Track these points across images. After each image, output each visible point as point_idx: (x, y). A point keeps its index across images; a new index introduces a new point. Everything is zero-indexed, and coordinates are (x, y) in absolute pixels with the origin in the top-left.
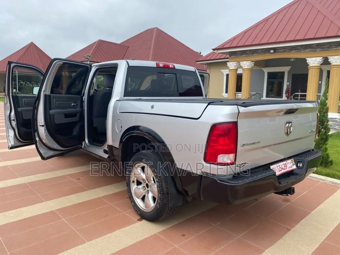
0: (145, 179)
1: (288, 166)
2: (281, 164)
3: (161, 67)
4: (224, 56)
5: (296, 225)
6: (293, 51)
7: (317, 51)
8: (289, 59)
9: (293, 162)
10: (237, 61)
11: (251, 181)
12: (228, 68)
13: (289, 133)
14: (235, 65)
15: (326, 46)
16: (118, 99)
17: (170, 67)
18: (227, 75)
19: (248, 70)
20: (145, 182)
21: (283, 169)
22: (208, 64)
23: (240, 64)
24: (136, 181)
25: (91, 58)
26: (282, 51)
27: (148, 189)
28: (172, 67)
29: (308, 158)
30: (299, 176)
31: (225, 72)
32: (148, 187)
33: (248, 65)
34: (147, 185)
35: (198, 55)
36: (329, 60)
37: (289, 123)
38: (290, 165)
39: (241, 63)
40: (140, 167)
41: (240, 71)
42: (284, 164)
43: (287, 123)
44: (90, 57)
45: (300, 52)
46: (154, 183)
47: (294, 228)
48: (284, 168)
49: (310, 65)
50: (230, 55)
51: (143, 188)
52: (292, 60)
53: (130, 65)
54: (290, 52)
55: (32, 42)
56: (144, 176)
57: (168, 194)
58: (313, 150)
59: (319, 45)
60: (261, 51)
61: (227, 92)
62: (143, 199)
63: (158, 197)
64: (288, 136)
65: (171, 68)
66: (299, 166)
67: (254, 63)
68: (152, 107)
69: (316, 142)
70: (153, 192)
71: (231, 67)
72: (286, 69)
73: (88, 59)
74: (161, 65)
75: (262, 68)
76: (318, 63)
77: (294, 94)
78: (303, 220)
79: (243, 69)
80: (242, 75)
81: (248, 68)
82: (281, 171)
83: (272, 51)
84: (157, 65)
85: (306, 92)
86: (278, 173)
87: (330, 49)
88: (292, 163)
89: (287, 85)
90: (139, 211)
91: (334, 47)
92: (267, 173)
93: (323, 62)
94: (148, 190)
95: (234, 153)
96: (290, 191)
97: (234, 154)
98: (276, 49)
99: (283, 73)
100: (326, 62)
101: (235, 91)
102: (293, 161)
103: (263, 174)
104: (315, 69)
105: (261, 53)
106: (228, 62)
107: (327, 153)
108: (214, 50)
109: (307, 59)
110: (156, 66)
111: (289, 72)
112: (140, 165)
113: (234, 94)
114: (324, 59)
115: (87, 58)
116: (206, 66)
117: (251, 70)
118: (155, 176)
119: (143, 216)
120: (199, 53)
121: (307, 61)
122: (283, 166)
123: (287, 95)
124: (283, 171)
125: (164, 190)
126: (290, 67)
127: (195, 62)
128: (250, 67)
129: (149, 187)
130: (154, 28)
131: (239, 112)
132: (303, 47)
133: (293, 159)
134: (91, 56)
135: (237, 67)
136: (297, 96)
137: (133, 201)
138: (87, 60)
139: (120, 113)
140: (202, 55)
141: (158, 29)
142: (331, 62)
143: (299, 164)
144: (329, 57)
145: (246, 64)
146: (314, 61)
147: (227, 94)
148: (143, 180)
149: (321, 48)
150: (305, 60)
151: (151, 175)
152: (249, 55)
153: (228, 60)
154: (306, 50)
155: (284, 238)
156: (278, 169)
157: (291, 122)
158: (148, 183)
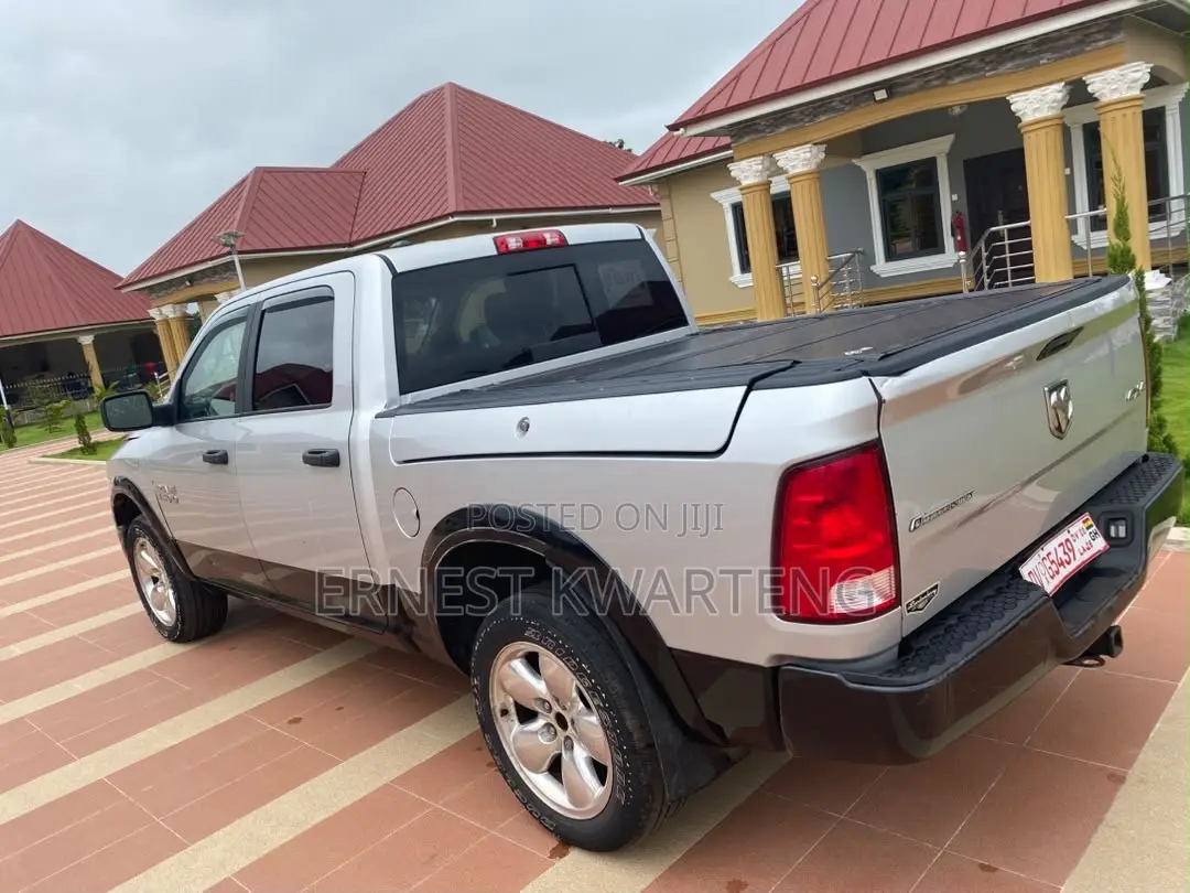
0: (548, 698)
1: (1078, 545)
2: (1052, 546)
3: (517, 252)
4: (710, 143)
5: (1138, 754)
6: (957, 80)
7: (1039, 65)
8: (944, 110)
9: (1091, 526)
10: (763, 154)
11: (974, 654)
12: (735, 182)
13: (1063, 428)
14: (760, 167)
15: (1071, 40)
16: (381, 408)
17: (549, 242)
18: (738, 209)
19: (805, 177)
20: (550, 709)
21: (1062, 564)
22: (657, 181)
23: (775, 162)
24: (512, 710)
25: (240, 240)
26: (914, 86)
27: (567, 733)
28: (556, 240)
29: (1142, 501)
30: (1123, 576)
31: (726, 197)
32: (564, 727)
33: (805, 160)
34: (560, 719)
35: (617, 151)
36: (1090, 89)
37: (1056, 388)
38: (1083, 542)
39: (777, 156)
40: (521, 657)
41: (779, 186)
42: (1062, 544)
43: (1051, 392)
44: (236, 237)
45: (978, 79)
46: (586, 711)
47: (1135, 765)
48: (1065, 558)
49: (1026, 120)
50: (732, 137)
51: (549, 731)
52: (957, 110)
53: (398, 271)
54: (943, 85)
55: (19, 224)
56: (540, 687)
57: (651, 746)
58: (1145, 458)
59: (1043, 42)
60: (841, 101)
61: (745, 266)
62: (555, 769)
63: (613, 763)
64: (1061, 438)
65: (553, 247)
66: (1113, 534)
67: (823, 147)
68: (524, 426)
69: (1151, 427)
70: (588, 745)
71: (746, 177)
72: (938, 148)
73: (232, 246)
74: (514, 243)
75: (853, 161)
76: (1055, 104)
77: (987, 234)
78: (1158, 725)
79: (789, 179)
80: (789, 199)
81: (806, 169)
82: (1058, 572)
83: (881, 95)
84: (500, 243)
85: (1028, 218)
86: (1050, 587)
87: (1088, 49)
88: (1088, 532)
89: (953, 203)
90: (551, 818)
91: (1100, 37)
92: (1022, 604)
93: (1068, 97)
94: (567, 738)
95: (888, 566)
96: (1108, 643)
97: (892, 568)
98: (895, 84)
99: (932, 162)
100: (1079, 94)
101: (777, 259)
102: (1091, 522)
103: (1009, 615)
104: (1044, 131)
105: (842, 109)
106: (731, 159)
107: (1165, 434)
108: (673, 128)
109: (1012, 98)
110: (495, 253)
111: (950, 156)
112: (518, 651)
113: (773, 272)
114: (1069, 87)
115: (225, 245)
116: (656, 190)
117: (821, 175)
118: (588, 689)
119: (567, 835)
120: (617, 145)
121: (1013, 107)
122: (1061, 554)
123: (959, 238)
124: (1065, 571)
125: (631, 734)
126: (951, 137)
127: (613, 182)
128: (813, 166)
129: (569, 724)
130: (442, 88)
131: (881, 401)
132: (987, 60)
133: (1087, 516)
134: (240, 233)
135: (769, 176)
136: (998, 236)
137: (518, 785)
138: (227, 249)
139: (399, 463)
140: (630, 150)
141: (458, 92)
142: (1096, 95)
143: (1113, 528)
144: (1088, 79)
145: (799, 159)
146: (1036, 103)
147: (748, 276)
148: (539, 702)
149: (1053, 50)
150: (1003, 104)
151: (571, 683)
152: (802, 124)
153: (731, 151)
154: (1002, 69)
155: (1109, 816)
156: (1045, 572)
157: (1064, 384)
158: (563, 712)
